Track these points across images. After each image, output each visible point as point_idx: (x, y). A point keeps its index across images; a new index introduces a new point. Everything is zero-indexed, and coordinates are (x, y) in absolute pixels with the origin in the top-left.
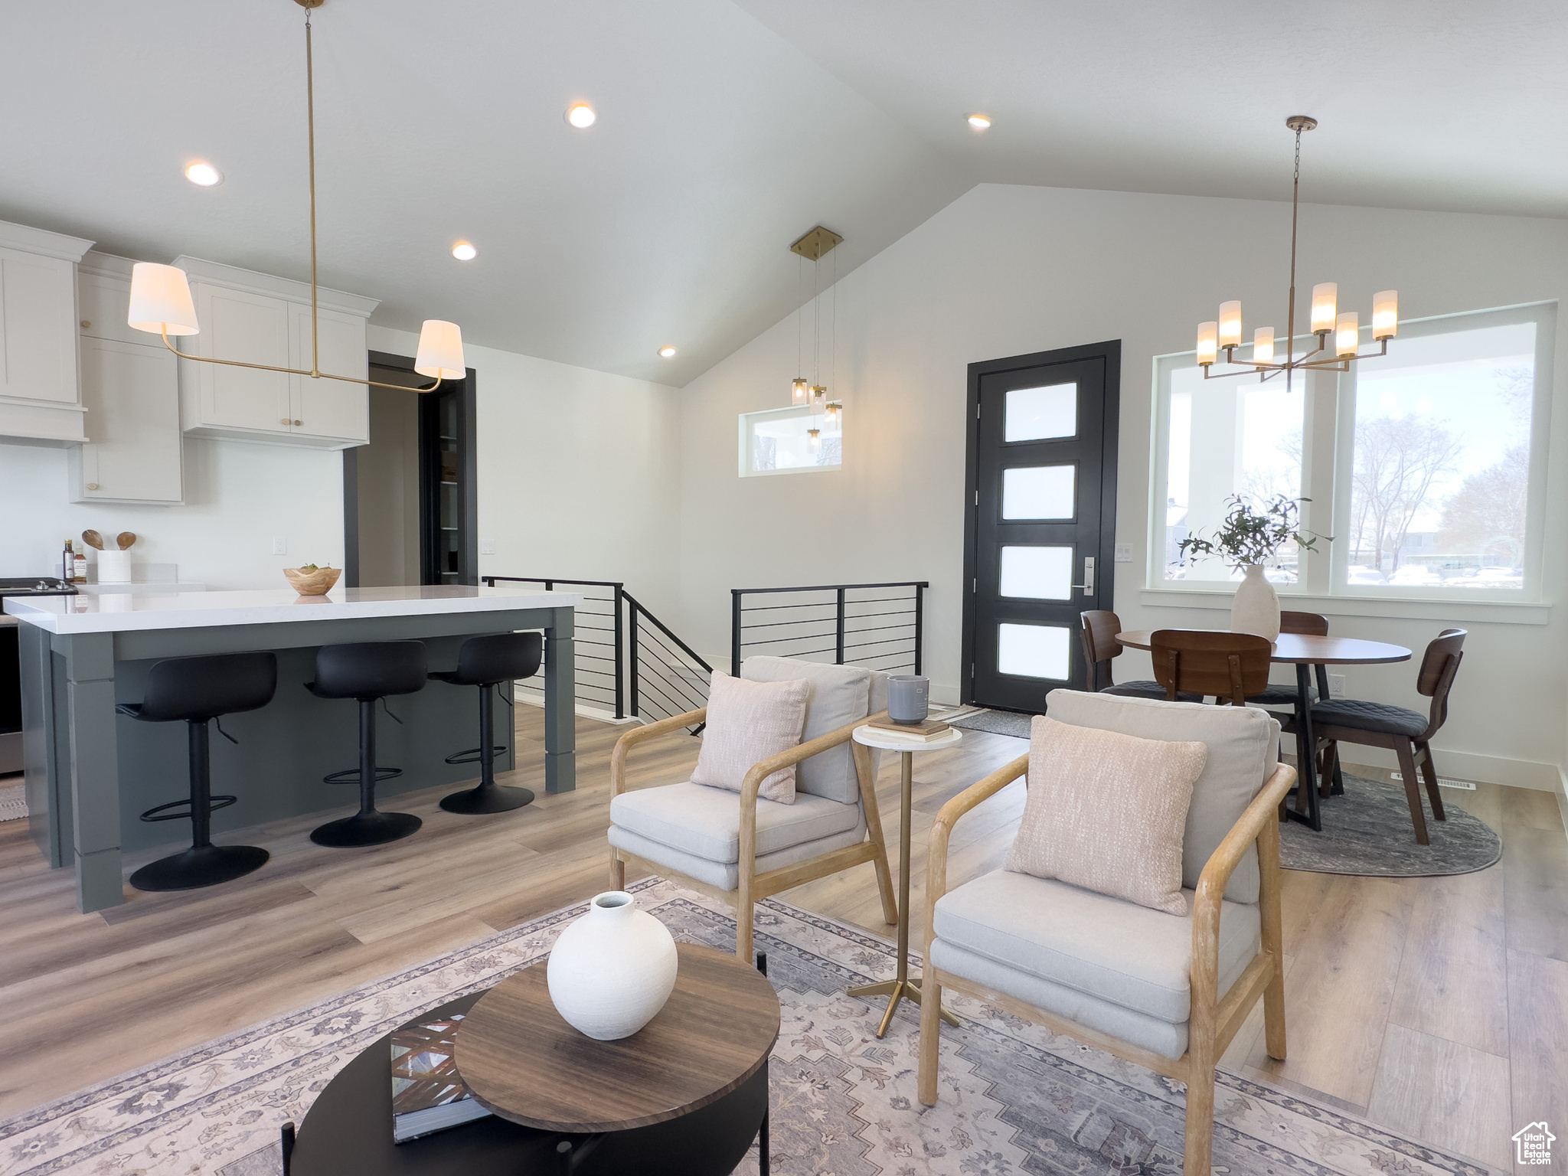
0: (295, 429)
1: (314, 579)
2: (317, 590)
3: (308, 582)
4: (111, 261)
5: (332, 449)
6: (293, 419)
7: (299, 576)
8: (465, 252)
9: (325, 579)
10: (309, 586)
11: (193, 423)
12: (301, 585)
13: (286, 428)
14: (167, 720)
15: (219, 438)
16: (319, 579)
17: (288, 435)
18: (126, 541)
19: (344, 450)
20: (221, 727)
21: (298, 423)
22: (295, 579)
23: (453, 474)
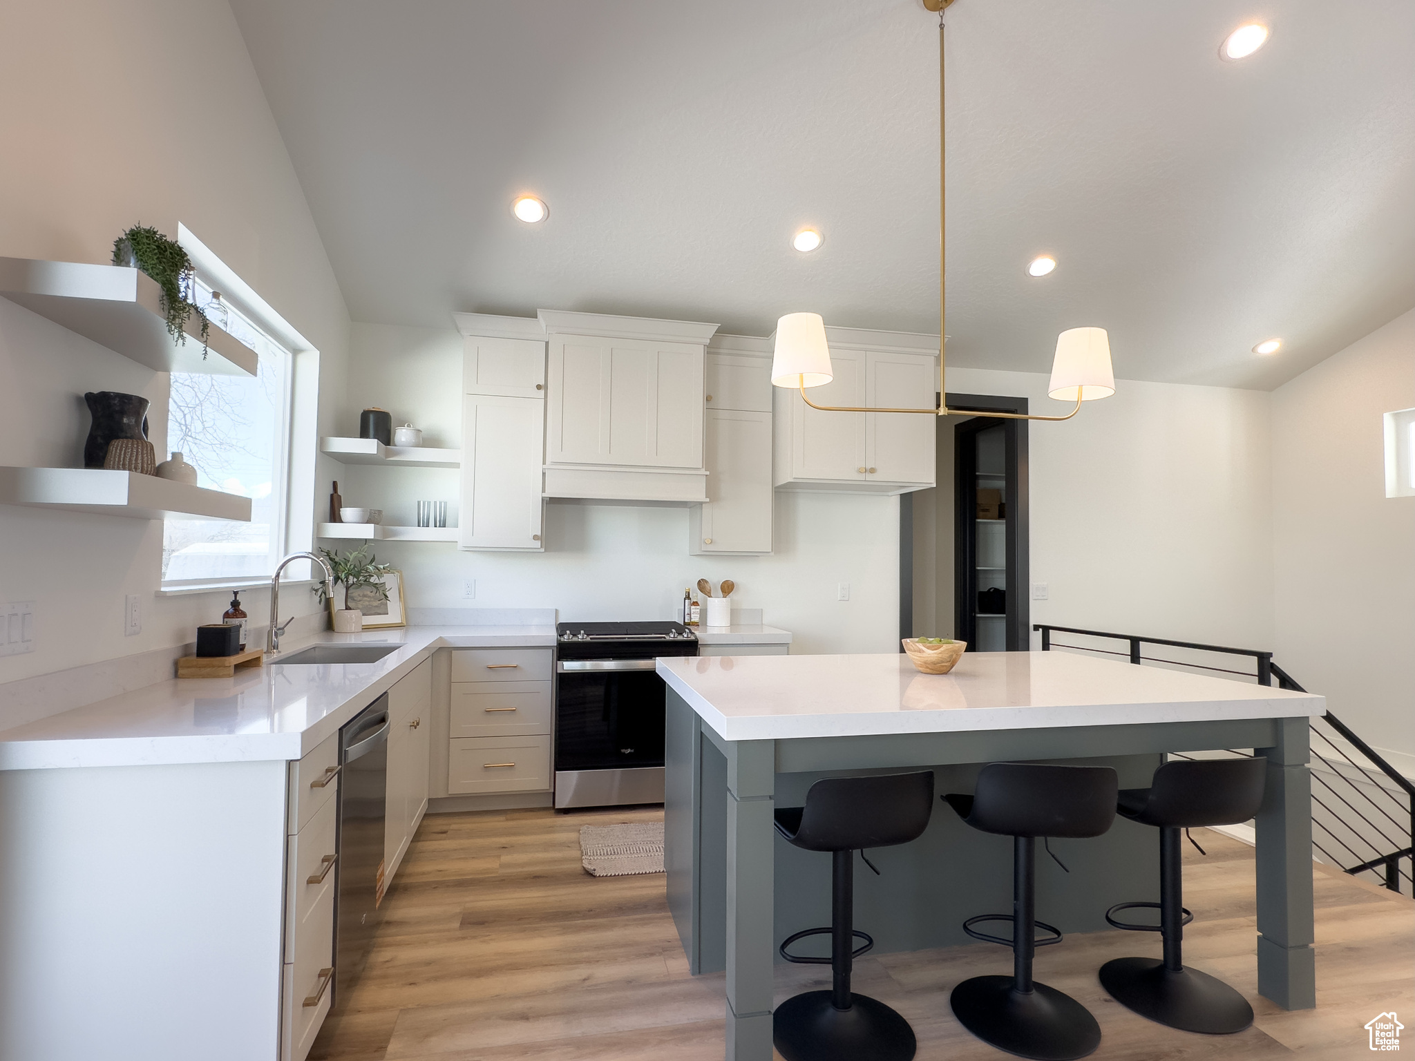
0: (870, 477)
1: (940, 655)
2: (942, 669)
3: (934, 660)
4: (729, 340)
5: (890, 494)
6: (868, 467)
7: (923, 651)
8: (1042, 266)
9: (952, 655)
10: (934, 663)
11: (784, 478)
12: (925, 663)
13: (862, 477)
14: (820, 850)
15: (798, 490)
16: (946, 656)
17: (863, 483)
18: (727, 588)
19: (901, 495)
20: (864, 855)
21: (872, 471)
22: (919, 654)
23: (987, 510)
